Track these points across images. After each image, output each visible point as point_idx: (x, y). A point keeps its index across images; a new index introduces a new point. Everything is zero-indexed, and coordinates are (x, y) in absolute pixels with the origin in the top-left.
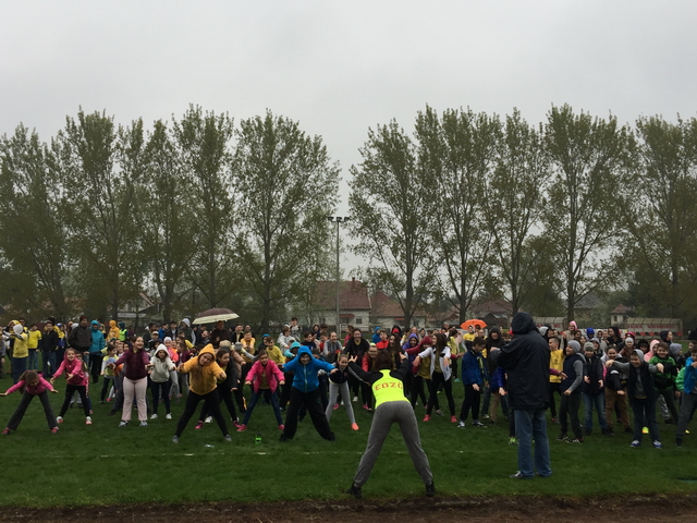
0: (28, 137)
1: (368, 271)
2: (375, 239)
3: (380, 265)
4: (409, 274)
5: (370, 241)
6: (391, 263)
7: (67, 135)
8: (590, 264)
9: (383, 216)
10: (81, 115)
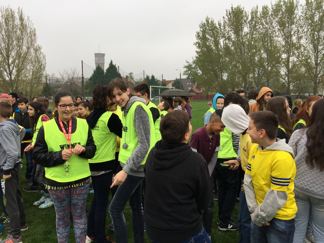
0: (210, 22)
7: (226, 17)
10: (232, 8)
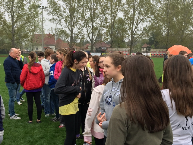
1: (55, 29)
2: (58, 17)
3: (60, 27)
4: (72, 31)
5: (56, 17)
6: (64, 26)
8: (139, 29)
9: (61, 7)
